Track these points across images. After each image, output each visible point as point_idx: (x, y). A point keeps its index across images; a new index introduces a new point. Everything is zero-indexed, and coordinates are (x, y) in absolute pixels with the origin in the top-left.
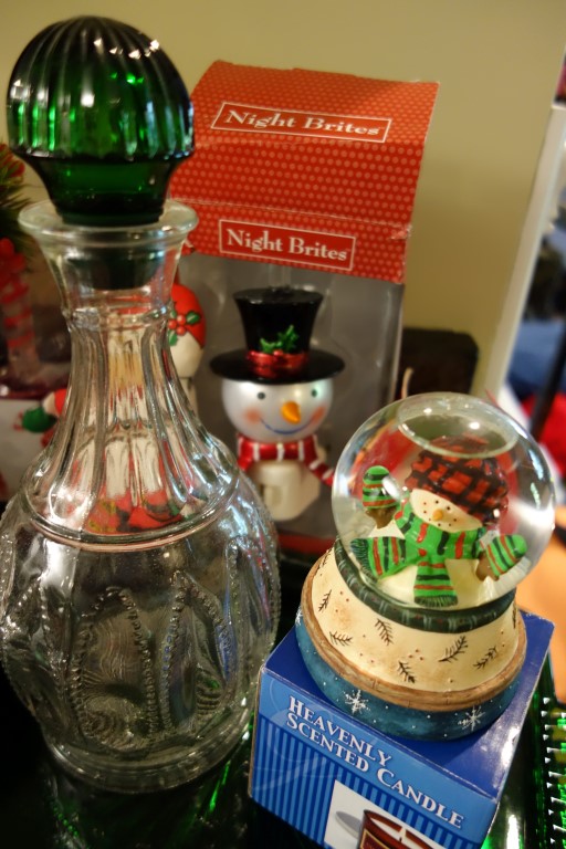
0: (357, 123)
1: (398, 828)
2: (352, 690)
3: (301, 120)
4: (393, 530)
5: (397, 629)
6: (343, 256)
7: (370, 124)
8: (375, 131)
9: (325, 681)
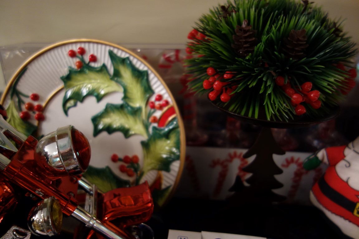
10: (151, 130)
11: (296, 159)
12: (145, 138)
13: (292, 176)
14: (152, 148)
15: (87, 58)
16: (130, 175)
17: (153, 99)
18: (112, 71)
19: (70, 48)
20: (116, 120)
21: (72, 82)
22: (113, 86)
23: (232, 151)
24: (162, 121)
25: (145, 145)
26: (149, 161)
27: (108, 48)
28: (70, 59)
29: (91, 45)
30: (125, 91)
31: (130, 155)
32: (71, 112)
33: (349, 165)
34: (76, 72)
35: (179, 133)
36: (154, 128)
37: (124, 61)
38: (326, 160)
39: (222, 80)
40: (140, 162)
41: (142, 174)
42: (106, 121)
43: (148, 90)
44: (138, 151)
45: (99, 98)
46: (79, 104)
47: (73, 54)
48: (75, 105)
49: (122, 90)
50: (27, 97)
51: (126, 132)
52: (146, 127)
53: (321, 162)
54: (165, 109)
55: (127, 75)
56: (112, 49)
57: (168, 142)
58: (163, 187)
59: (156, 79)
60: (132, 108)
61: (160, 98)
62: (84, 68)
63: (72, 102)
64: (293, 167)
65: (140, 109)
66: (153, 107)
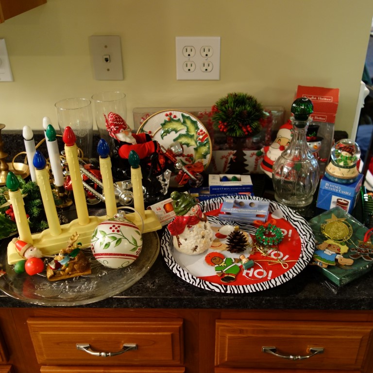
0: (327, 98)
1: (342, 200)
2: (335, 178)
3: (317, 98)
4: (340, 158)
5: (341, 169)
6: (324, 119)
7: (329, 98)
8: (330, 100)
9: (331, 179)
10: (198, 143)
11: (255, 153)
12: (196, 147)
13: (255, 161)
14: (199, 150)
15: (172, 117)
16: (190, 162)
17: (199, 131)
18: (182, 121)
19: (166, 113)
20: (184, 140)
21: (165, 126)
22: (183, 127)
23: (230, 151)
24: (202, 140)
25: (196, 149)
26: (198, 155)
27: (181, 113)
28: (166, 117)
29: (174, 112)
30: (188, 129)
31: (190, 154)
32: (164, 137)
33: (270, 152)
34: (168, 122)
35: (209, 144)
36: (199, 142)
37: (188, 118)
38: (264, 152)
39: (224, 125)
40: (194, 156)
41: (195, 161)
42: (180, 140)
43: (197, 128)
44: (193, 152)
45: (176, 132)
46: (168, 134)
47: (167, 115)
48: (166, 135)
49: (186, 128)
51: (188, 145)
52: (196, 142)
53: (262, 153)
54: (204, 135)
55: (188, 123)
56: (183, 113)
57: (205, 147)
58: (204, 165)
59: (200, 124)
60: (191, 135)
61: (202, 131)
62: (171, 120)
63: (165, 134)
64: (255, 157)
65: (193, 135)
66: (199, 134)
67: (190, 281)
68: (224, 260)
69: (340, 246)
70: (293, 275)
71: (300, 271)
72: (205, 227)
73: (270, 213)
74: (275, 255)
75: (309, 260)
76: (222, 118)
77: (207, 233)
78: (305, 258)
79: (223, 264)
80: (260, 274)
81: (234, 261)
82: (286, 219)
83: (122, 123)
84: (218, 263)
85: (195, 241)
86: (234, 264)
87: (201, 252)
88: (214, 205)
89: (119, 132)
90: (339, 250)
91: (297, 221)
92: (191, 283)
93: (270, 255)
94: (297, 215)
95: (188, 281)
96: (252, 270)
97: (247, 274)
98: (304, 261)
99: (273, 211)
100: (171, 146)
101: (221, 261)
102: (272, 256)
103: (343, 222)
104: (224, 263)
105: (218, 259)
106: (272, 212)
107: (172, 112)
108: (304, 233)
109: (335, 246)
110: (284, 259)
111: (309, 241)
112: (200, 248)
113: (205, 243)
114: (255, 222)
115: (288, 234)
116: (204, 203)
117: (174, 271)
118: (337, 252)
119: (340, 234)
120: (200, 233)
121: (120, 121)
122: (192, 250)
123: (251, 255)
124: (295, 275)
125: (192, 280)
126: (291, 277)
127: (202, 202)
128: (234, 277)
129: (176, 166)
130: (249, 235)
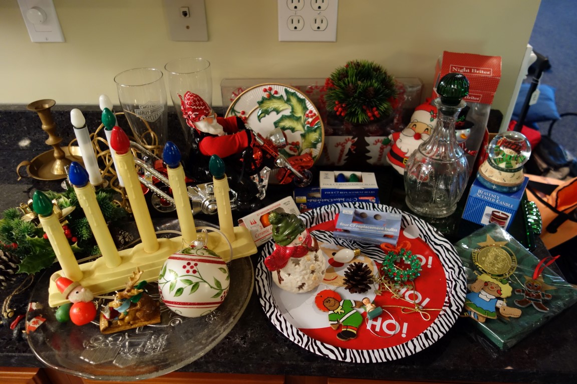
0: (484, 70)
1: (499, 212)
2: (493, 185)
4: (500, 156)
5: (502, 173)
6: (478, 99)
7: (487, 71)
8: (488, 73)
9: (487, 185)
10: (306, 128)
11: (380, 140)
12: (303, 132)
13: (379, 149)
14: (307, 137)
15: (273, 92)
16: (295, 152)
17: (307, 112)
18: (285, 98)
19: (264, 87)
20: (287, 123)
21: (263, 105)
22: (286, 106)
23: (347, 137)
24: (312, 123)
25: (303, 136)
26: (305, 144)
27: (284, 88)
28: (264, 93)
29: (275, 86)
30: (293, 109)
31: (295, 141)
32: (262, 120)
33: (401, 141)
34: (267, 99)
35: (321, 129)
36: (308, 127)
37: (293, 94)
38: (392, 140)
39: (342, 107)
40: (300, 145)
41: (301, 151)
42: (282, 124)
43: (305, 108)
44: (299, 139)
45: (278, 112)
46: (267, 115)
47: (265, 90)
48: (265, 116)
49: (290, 107)
50: (239, 113)
51: (293, 130)
52: (304, 127)
53: (390, 141)
54: (314, 117)
55: (294, 101)
56: (286, 88)
57: (315, 134)
58: (313, 156)
59: (309, 103)
60: (296, 117)
61: (311, 112)
62: (271, 97)
63: (263, 115)
64: (379, 145)
65: (300, 117)
66: (308, 116)
67: (295, 339)
68: (341, 303)
69: (500, 285)
70: (439, 336)
71: (447, 329)
72: (316, 258)
73: (402, 229)
74: (411, 296)
75: (460, 310)
76: (340, 98)
77: (319, 265)
78: (454, 308)
79: (339, 310)
80: (391, 327)
81: (354, 305)
82: (424, 240)
83: (203, 108)
84: (333, 308)
85: (301, 277)
86: (354, 311)
87: (310, 290)
88: (326, 215)
89: (199, 120)
90: (499, 291)
91: (440, 245)
92: (296, 342)
93: (403, 296)
94: (440, 235)
95: (292, 339)
96: (380, 320)
97: (373, 327)
98: (453, 312)
99: (406, 227)
100: (271, 135)
101: (337, 304)
102: (407, 299)
103: (502, 248)
104: (340, 307)
105: (332, 301)
106: (404, 227)
107: (273, 87)
108: (451, 265)
109: (493, 286)
110: (424, 304)
111: (459, 278)
112: (309, 286)
113: (315, 279)
114: (383, 246)
115: (427, 263)
116: (313, 212)
117: (272, 321)
118: (498, 295)
119: (499, 266)
120: (309, 268)
121: (200, 105)
122: (297, 288)
123: (377, 296)
124: (441, 335)
125: (297, 337)
126: (436, 339)
127: (310, 211)
128: (355, 332)
129: (276, 163)
130: (374, 263)
